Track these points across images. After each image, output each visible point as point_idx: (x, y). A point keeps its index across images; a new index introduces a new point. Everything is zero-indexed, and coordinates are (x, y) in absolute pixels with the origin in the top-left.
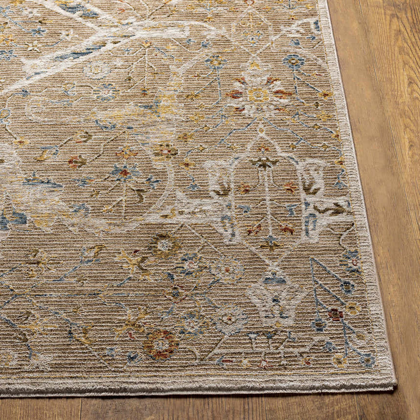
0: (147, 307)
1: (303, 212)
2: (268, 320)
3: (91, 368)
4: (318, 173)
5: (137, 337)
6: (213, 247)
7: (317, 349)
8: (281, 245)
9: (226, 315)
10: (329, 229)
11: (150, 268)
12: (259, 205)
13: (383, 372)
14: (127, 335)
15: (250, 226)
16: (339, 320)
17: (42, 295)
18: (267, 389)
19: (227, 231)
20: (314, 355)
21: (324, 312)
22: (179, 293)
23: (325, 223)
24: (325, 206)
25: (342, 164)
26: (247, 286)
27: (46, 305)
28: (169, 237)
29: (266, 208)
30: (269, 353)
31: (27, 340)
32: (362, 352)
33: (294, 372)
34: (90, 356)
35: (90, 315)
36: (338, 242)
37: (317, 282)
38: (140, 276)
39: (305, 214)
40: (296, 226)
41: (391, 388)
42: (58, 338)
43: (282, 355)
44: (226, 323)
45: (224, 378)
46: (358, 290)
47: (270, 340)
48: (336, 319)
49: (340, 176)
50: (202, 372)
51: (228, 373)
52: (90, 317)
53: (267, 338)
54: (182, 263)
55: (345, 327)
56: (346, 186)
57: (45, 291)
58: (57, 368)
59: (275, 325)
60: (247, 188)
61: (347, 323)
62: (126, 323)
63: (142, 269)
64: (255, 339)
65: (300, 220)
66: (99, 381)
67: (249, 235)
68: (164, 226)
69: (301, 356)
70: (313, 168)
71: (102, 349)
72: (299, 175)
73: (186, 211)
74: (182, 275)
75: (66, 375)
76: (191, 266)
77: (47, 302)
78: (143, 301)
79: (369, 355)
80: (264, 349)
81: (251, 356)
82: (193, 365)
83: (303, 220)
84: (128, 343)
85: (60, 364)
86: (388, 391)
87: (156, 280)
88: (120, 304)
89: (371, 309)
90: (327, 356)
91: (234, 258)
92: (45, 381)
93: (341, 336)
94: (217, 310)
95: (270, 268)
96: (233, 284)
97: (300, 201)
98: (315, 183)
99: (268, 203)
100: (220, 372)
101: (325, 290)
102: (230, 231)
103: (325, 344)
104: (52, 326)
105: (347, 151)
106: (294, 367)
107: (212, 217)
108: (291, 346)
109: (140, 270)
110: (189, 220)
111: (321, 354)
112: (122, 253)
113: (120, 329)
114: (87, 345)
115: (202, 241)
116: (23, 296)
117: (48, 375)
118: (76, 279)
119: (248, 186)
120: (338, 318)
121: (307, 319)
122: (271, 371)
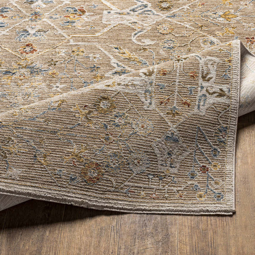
0: (87, 145)
1: (199, 92)
2: (162, 167)
3: (45, 181)
4: (213, 67)
5: (78, 165)
6: (136, 110)
7: (189, 189)
8: (180, 113)
9: (136, 159)
10: (213, 107)
11: (93, 119)
12: (171, 84)
13: (228, 203)
14: (71, 162)
15: (162, 99)
16: (205, 173)
17: (20, 128)
18: (153, 210)
19: (147, 101)
20: (186, 192)
21: (197, 167)
22: (109, 138)
23: (211, 102)
24: (214, 90)
25: (230, 62)
26: (154, 139)
27: (22, 135)
28: (109, 99)
29: (175, 87)
30: (158, 189)
31: (7, 157)
32: (216, 191)
33: (171, 201)
34: (46, 173)
35: (49, 146)
36: (217, 118)
37: (198, 145)
38: (86, 123)
39: (200, 94)
40: (193, 102)
41: (231, 213)
42: (27, 158)
43: (166, 191)
44: (135, 164)
45: (128, 203)
46: (221, 155)
47: (161, 181)
48: (204, 172)
49: (227, 71)
50: (115, 197)
51: (130, 199)
52: (49, 147)
53: (159, 180)
54: (114, 118)
55: (208, 177)
56: (230, 78)
57: (22, 125)
58: (23, 178)
59: (166, 171)
60: (165, 72)
61: (210, 175)
62: (72, 154)
63: (88, 119)
64: (152, 179)
65: (196, 98)
66: (49, 191)
67: (160, 105)
68: (107, 92)
69: (178, 192)
70: (211, 63)
71: (54, 170)
72: (200, 66)
73: (123, 83)
74: (113, 126)
75: (28, 184)
76: (120, 121)
77: (23, 133)
78: (85, 140)
79: (221, 193)
80: (156, 187)
81: (147, 190)
82: (110, 191)
83: (198, 98)
84: (72, 168)
85: (26, 176)
86: (229, 215)
87: (96, 128)
88: (70, 141)
89: (227, 167)
90: (194, 193)
91: (148, 119)
92: (14, 186)
93: (205, 182)
94: (132, 154)
95: (170, 129)
96: (145, 137)
97: (198, 85)
98: (210, 73)
99: (177, 84)
100: (125, 199)
101: (201, 152)
102: (149, 101)
103: (194, 186)
104: (24, 150)
105: (235, 54)
106: (172, 198)
107: (139, 89)
108: (173, 186)
109: (86, 119)
110: (123, 90)
111: (190, 192)
112: (76, 106)
113: (67, 157)
114: (45, 166)
115: (130, 105)
116: (7, 127)
117: (17, 182)
118: (44, 120)
119: (166, 71)
120: (205, 171)
121: (186, 170)
122: (157, 200)
